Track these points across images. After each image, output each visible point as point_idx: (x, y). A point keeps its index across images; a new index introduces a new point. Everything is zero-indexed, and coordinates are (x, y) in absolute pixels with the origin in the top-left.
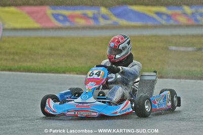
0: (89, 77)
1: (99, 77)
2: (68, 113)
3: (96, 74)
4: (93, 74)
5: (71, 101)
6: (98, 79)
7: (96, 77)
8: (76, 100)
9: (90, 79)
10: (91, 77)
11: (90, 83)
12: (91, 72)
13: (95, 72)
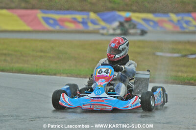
0: (98, 74)
1: (108, 75)
2: (84, 107)
3: (105, 72)
4: (102, 72)
5: (85, 95)
6: (106, 76)
7: (105, 74)
8: (89, 95)
9: (99, 76)
10: (101, 75)
11: (100, 80)
12: (99, 70)
13: (103, 70)
